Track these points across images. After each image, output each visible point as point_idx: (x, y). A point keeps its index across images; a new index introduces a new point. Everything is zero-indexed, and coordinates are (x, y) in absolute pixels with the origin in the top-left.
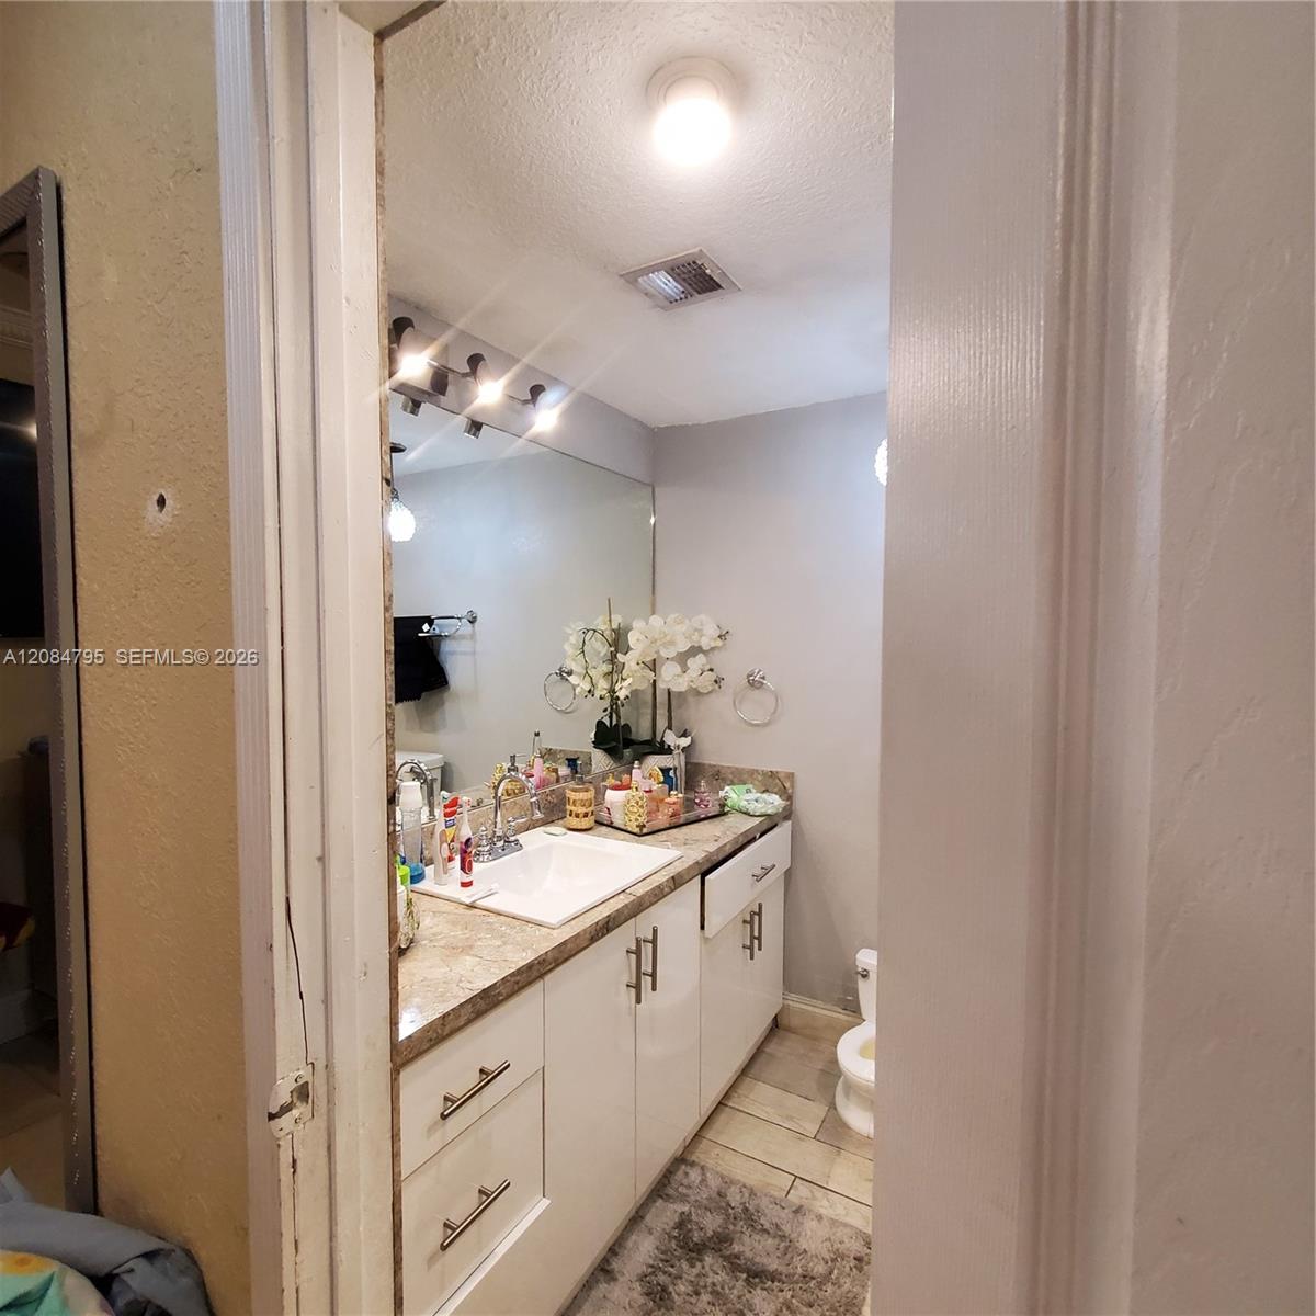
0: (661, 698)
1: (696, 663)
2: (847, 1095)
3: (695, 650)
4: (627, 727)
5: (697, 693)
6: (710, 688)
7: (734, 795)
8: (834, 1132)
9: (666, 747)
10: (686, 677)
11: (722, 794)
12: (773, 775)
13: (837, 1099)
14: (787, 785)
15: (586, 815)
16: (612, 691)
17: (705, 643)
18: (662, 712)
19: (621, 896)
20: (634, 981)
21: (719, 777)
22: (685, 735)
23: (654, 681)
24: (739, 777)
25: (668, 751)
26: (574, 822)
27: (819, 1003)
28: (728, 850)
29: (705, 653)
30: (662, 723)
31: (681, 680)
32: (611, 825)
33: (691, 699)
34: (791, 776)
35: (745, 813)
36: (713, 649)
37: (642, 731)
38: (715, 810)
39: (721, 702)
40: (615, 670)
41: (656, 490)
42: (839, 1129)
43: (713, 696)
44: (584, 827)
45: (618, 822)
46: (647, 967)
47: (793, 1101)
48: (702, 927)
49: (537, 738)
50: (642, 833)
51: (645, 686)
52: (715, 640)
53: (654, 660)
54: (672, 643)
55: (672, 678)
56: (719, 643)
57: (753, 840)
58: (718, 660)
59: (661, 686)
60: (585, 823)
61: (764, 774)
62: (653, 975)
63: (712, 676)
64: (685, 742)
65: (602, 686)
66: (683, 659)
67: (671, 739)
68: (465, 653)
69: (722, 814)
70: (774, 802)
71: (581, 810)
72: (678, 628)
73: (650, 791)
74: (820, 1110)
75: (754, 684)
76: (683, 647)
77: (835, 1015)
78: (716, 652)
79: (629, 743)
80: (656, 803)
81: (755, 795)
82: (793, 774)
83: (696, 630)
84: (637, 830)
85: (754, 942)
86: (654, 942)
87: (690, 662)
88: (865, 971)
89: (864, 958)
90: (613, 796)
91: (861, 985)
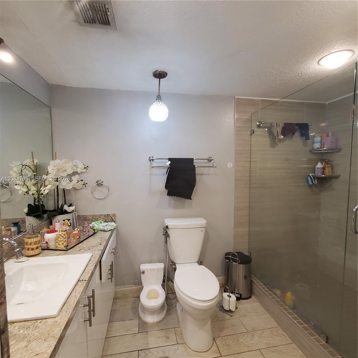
0: (61, 192)
1: (75, 178)
2: (143, 312)
3: (75, 173)
4: (43, 206)
5: (75, 189)
6: (81, 187)
7: (97, 225)
8: (143, 327)
9: (64, 210)
10: (72, 184)
11: (92, 226)
12: (108, 215)
13: (140, 314)
14: (113, 218)
15: (37, 248)
16: (38, 191)
17: (79, 170)
18: (61, 197)
19: (79, 283)
22: (70, 205)
23: (57, 186)
24: (95, 218)
25: (66, 212)
26: (31, 253)
27: (127, 286)
29: (79, 174)
30: (61, 203)
31: (70, 185)
32: (48, 249)
33: (72, 192)
34: (114, 215)
35: (103, 231)
36: (82, 173)
37: (50, 205)
39: (87, 192)
40: (40, 184)
41: (53, 110)
42: (144, 325)
44: (36, 254)
45: (51, 247)
47: (128, 323)
48: (101, 279)
50: (67, 249)
51: (54, 188)
52: (83, 169)
54: (65, 171)
55: (65, 184)
56: (84, 170)
58: (83, 177)
59: (61, 187)
60: (37, 251)
61: (105, 216)
62: (93, 310)
63: (82, 183)
64: (72, 208)
65: (33, 189)
66: (70, 176)
67: (66, 208)
69: (95, 233)
70: (113, 225)
71: (34, 246)
72: (67, 165)
73: (66, 230)
74: (136, 322)
75: (99, 184)
76: (70, 172)
77: (133, 288)
78: (83, 174)
79: (45, 212)
80: (69, 234)
81: (104, 224)
83: (75, 166)
84: (65, 249)
86: (93, 295)
87: (73, 178)
88: (144, 271)
89: (143, 267)
90: (48, 236)
91: (142, 276)
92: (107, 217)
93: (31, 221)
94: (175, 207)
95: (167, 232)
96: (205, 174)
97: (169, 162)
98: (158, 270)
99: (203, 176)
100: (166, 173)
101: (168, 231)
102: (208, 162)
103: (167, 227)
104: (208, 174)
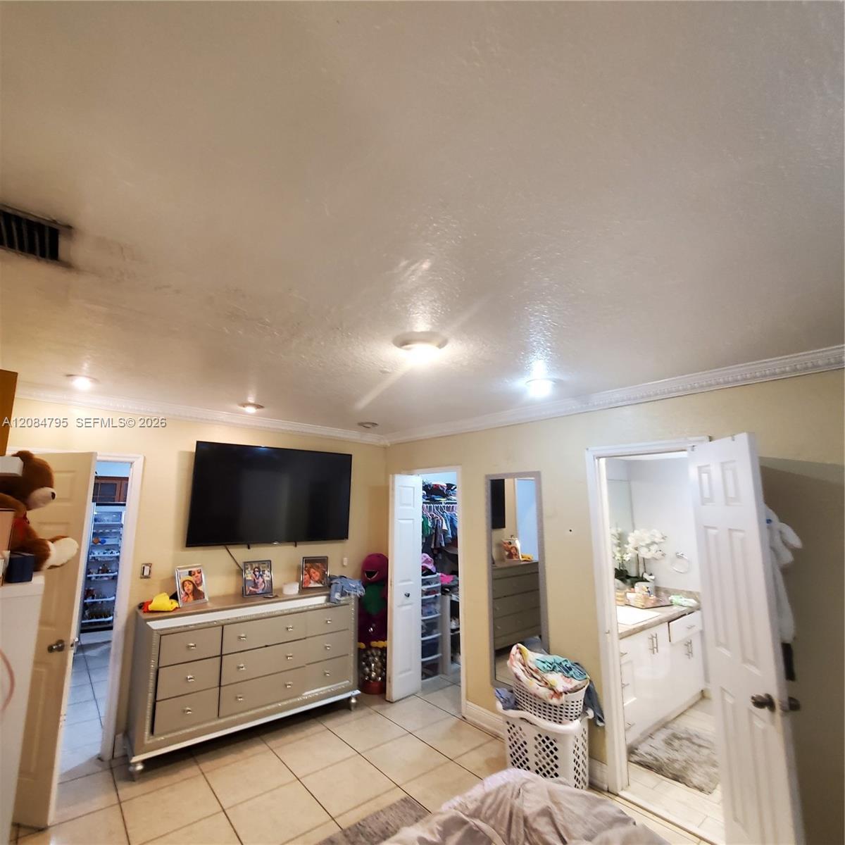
0: (641, 560)
1: (654, 548)
3: (653, 543)
4: (626, 571)
5: (655, 559)
6: (660, 557)
7: (674, 598)
9: (644, 578)
10: (650, 553)
11: (670, 598)
12: (690, 592)
14: (697, 597)
17: (657, 540)
18: (641, 565)
20: (652, 648)
21: (668, 592)
22: (651, 575)
23: (637, 555)
24: (677, 592)
25: (646, 581)
28: (677, 616)
29: (656, 544)
30: (641, 570)
31: (648, 554)
32: (631, 606)
33: (651, 561)
34: (698, 594)
35: (681, 605)
36: (660, 542)
37: (633, 573)
38: (669, 603)
39: (665, 563)
40: (623, 551)
41: (632, 484)
43: (662, 560)
45: (633, 605)
46: (655, 645)
48: (670, 641)
50: (644, 608)
51: (634, 556)
53: (638, 547)
54: (644, 540)
55: (644, 553)
56: (662, 540)
57: (685, 615)
58: (662, 547)
59: (640, 556)
60: (622, 604)
61: (687, 592)
62: (657, 648)
63: (661, 553)
64: (653, 577)
65: (618, 555)
66: (648, 546)
67: (646, 576)
69: (672, 605)
70: (692, 602)
72: (645, 535)
73: (643, 594)
75: (680, 557)
76: (648, 541)
78: (662, 544)
79: (629, 577)
80: (646, 599)
81: (683, 599)
83: (653, 535)
84: (641, 607)
85: (690, 653)
86: (656, 638)
87: (652, 548)
90: (630, 595)
92: (690, 594)
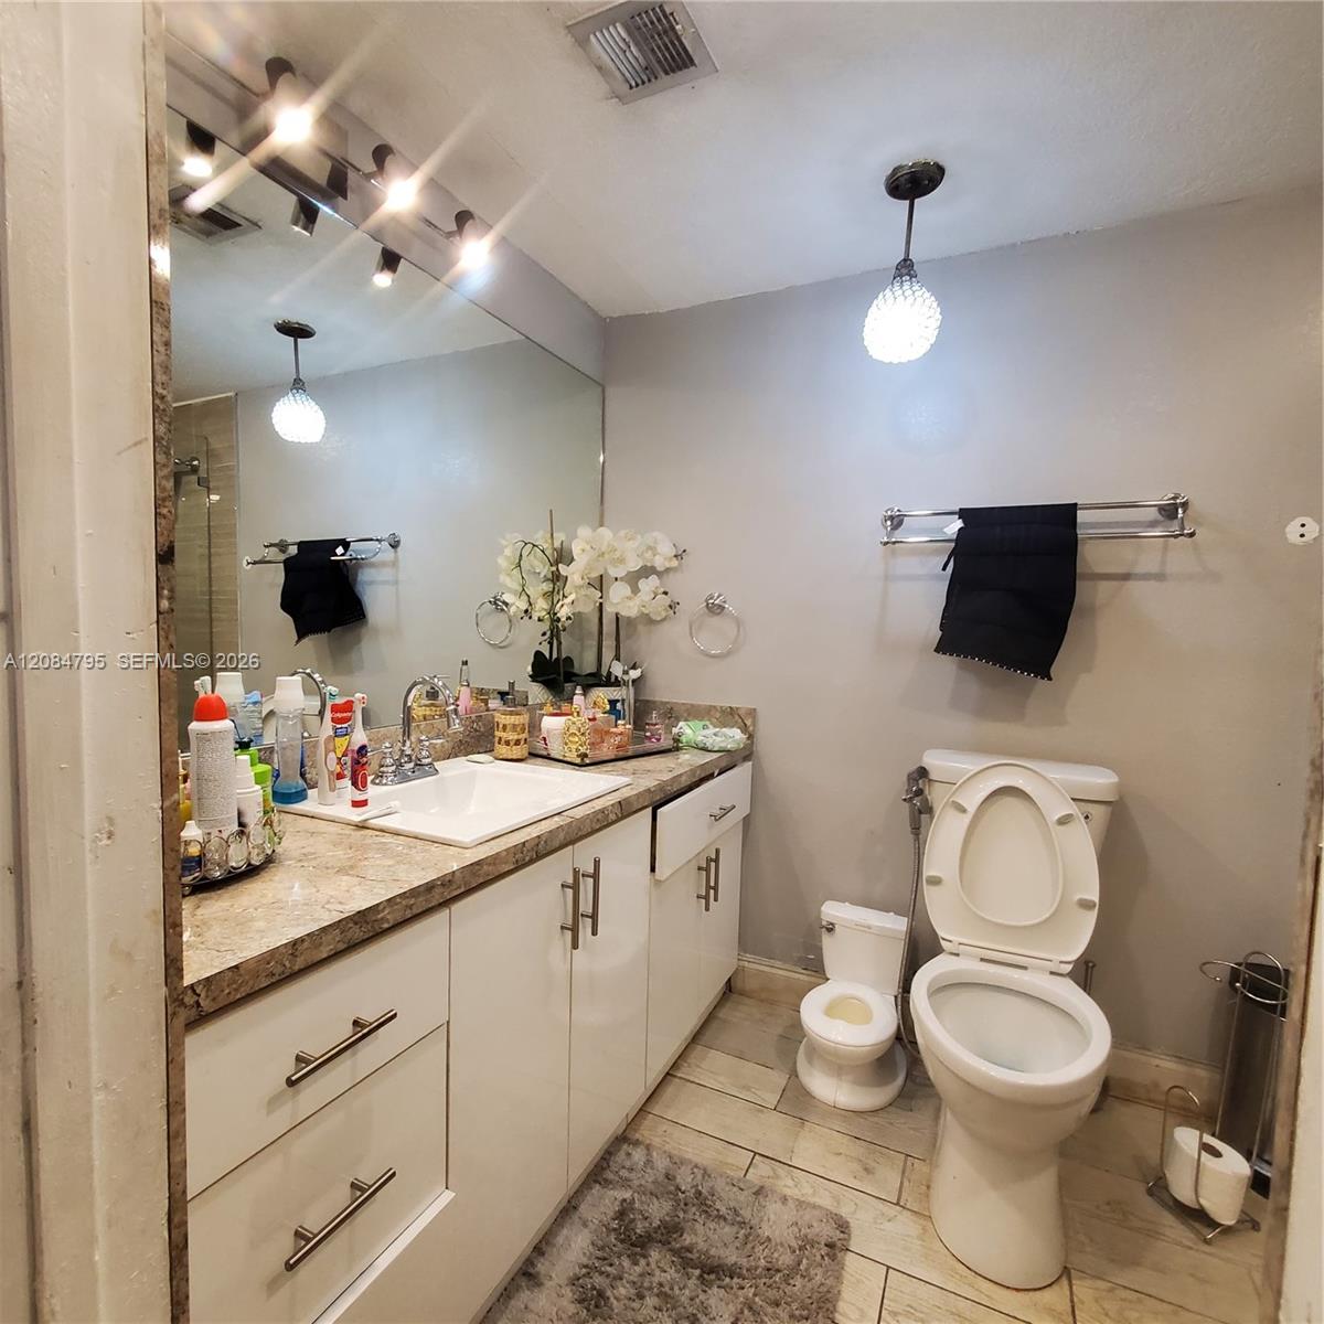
0: (609, 627)
1: (648, 585)
2: (810, 1061)
3: (647, 571)
4: (569, 660)
5: (649, 620)
6: (664, 614)
7: (688, 730)
8: (797, 1101)
9: (613, 679)
10: (637, 601)
11: (675, 730)
12: (732, 711)
13: (798, 1064)
14: (748, 722)
15: (517, 743)
16: (552, 613)
17: (659, 563)
18: (609, 643)
20: (570, 922)
21: (672, 714)
22: (632, 666)
23: (601, 604)
24: (694, 713)
25: (617, 683)
26: (502, 750)
27: (778, 964)
28: (685, 781)
29: (659, 574)
30: (608, 655)
31: (631, 604)
32: (548, 757)
33: (641, 628)
34: (752, 713)
35: (702, 749)
36: (668, 570)
37: (586, 664)
38: (666, 743)
39: (676, 630)
41: (610, 391)
42: (801, 1098)
43: (666, 625)
44: (514, 757)
45: (554, 754)
46: (586, 906)
47: (750, 1069)
48: (653, 869)
49: (465, 667)
50: (584, 763)
51: (588, 608)
52: (670, 559)
53: (601, 576)
54: (621, 561)
55: (620, 600)
56: (675, 563)
57: (711, 776)
58: (672, 582)
59: (609, 610)
60: (517, 752)
61: (722, 710)
62: (594, 917)
63: (667, 600)
64: (634, 675)
65: (541, 606)
66: (634, 579)
67: (617, 670)
68: (385, 583)
69: (678, 749)
70: (733, 737)
71: (513, 736)
72: (631, 545)
73: (594, 719)
74: (779, 1079)
75: (715, 609)
76: (634, 565)
77: (797, 976)
78: (671, 574)
79: (570, 676)
80: (601, 734)
81: (712, 730)
82: (755, 710)
83: (650, 548)
84: (578, 761)
85: (709, 893)
86: (595, 876)
87: (642, 584)
88: (832, 924)
89: (832, 911)
90: (551, 724)
91: (826, 940)
92: (729, 716)
93: (537, 693)
94: (982, 712)
95: (920, 792)
96: (1146, 577)
97: (959, 524)
98: (883, 935)
99: (1130, 584)
100: (944, 569)
101: (927, 792)
102: (1160, 518)
103: (923, 772)
104: (1160, 577)
